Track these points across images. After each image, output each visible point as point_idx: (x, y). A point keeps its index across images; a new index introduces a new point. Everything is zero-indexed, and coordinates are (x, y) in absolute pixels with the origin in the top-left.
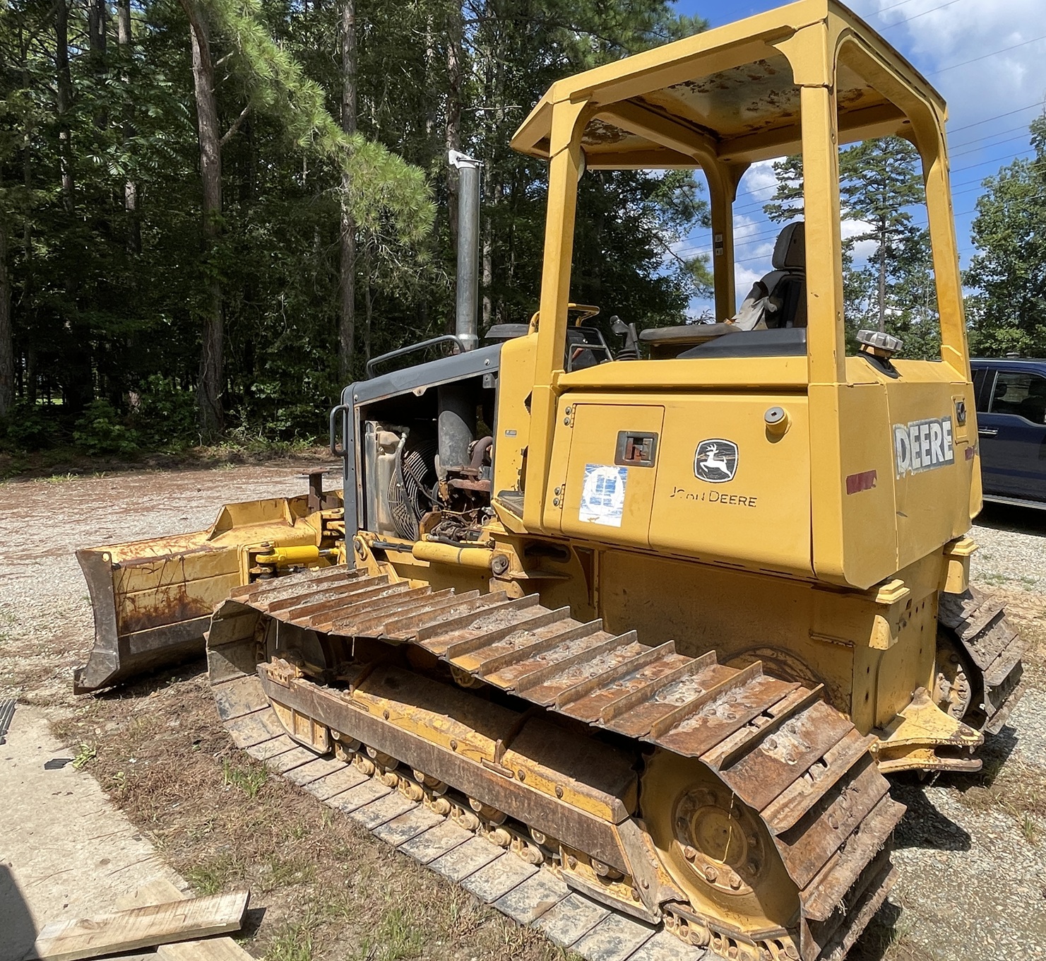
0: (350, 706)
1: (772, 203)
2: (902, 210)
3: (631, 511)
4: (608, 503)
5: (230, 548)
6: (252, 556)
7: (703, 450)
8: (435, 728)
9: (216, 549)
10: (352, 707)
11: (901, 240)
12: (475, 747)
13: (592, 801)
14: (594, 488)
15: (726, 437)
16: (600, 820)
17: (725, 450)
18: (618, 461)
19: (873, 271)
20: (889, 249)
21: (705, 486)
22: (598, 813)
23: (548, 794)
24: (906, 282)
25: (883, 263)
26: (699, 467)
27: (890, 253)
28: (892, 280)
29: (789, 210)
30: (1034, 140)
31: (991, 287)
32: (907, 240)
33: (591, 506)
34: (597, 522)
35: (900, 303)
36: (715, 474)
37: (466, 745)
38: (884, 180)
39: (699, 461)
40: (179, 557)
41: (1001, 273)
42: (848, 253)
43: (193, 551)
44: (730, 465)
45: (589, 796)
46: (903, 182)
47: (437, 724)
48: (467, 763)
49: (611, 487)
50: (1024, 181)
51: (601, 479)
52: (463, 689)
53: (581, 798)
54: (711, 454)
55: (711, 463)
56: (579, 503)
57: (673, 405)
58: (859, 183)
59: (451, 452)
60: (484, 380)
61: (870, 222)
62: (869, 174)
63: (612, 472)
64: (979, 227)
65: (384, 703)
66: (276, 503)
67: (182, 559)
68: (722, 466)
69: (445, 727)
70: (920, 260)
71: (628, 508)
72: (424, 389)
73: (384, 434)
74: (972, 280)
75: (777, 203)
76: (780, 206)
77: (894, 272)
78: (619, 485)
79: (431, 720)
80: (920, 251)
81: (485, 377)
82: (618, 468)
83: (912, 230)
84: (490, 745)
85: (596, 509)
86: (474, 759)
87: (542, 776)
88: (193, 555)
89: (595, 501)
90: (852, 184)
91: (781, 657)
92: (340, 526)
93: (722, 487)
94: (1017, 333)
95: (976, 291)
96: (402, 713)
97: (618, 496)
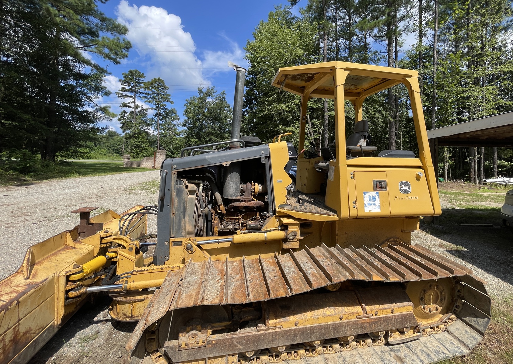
0: (267, 332)
1: (119, 92)
2: (164, 103)
3: (383, 206)
4: (374, 204)
5: (50, 278)
6: (67, 278)
7: (401, 185)
8: (329, 316)
9: (41, 283)
10: (269, 331)
11: (163, 111)
12: (353, 313)
13: (406, 307)
14: (368, 200)
15: (407, 180)
16: (409, 313)
17: (407, 184)
18: (375, 190)
19: (155, 119)
20: (160, 113)
21: (404, 195)
22: (408, 311)
23: (388, 314)
24: (165, 123)
25: (158, 117)
26: (401, 190)
27: (160, 115)
28: (160, 122)
29: (125, 96)
30: (199, 92)
31: (189, 128)
32: (165, 111)
33: (368, 206)
34: (372, 211)
35: (164, 129)
36: (406, 191)
37: (348, 314)
38: (158, 93)
39: (401, 188)
40: (16, 302)
41: (191, 125)
42: (146, 112)
43: (24, 293)
44: (409, 188)
45: (404, 306)
46: (163, 95)
47: (328, 313)
48: (349, 322)
49: (374, 199)
50: (196, 102)
51: (370, 197)
52: (335, 291)
53: (401, 308)
54: (403, 186)
55: (404, 188)
56: (364, 205)
57: (389, 171)
58: (150, 92)
59: (236, 191)
60: (262, 160)
61: (154, 104)
62: (153, 90)
63: (373, 194)
64: (186, 111)
65: (292, 319)
66: (62, 235)
67: (18, 303)
68: (407, 189)
69: (333, 313)
70: (168, 118)
71: (382, 205)
72: (229, 163)
73: (190, 185)
74: (184, 125)
75: (121, 92)
76: (122, 94)
77: (161, 120)
78: (377, 198)
79: (323, 313)
80: (168, 115)
81: (262, 158)
82: (375, 192)
83: (166, 109)
84: (358, 309)
85: (370, 207)
86: (353, 319)
87: (385, 309)
88: (26, 295)
89: (369, 204)
90: (147, 92)
91: (395, 240)
92: (114, 239)
93: (408, 195)
94: (196, 140)
95: (186, 128)
96: (307, 318)
97: (378, 202)
